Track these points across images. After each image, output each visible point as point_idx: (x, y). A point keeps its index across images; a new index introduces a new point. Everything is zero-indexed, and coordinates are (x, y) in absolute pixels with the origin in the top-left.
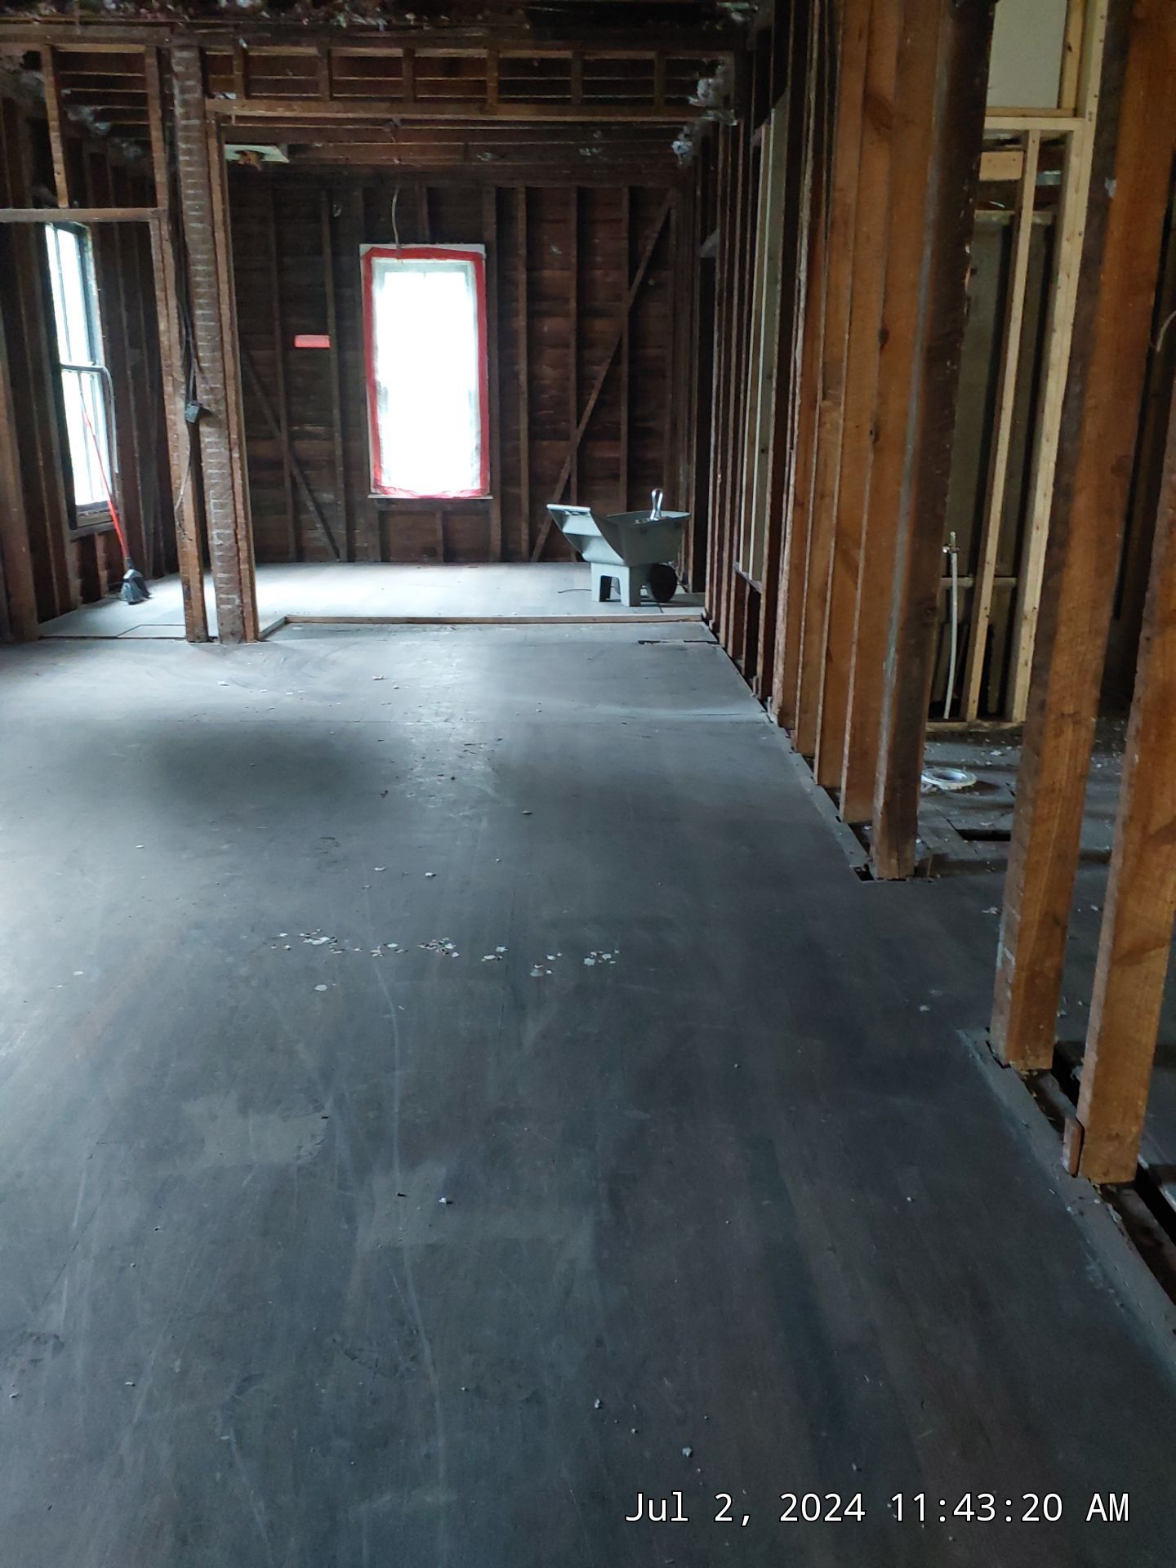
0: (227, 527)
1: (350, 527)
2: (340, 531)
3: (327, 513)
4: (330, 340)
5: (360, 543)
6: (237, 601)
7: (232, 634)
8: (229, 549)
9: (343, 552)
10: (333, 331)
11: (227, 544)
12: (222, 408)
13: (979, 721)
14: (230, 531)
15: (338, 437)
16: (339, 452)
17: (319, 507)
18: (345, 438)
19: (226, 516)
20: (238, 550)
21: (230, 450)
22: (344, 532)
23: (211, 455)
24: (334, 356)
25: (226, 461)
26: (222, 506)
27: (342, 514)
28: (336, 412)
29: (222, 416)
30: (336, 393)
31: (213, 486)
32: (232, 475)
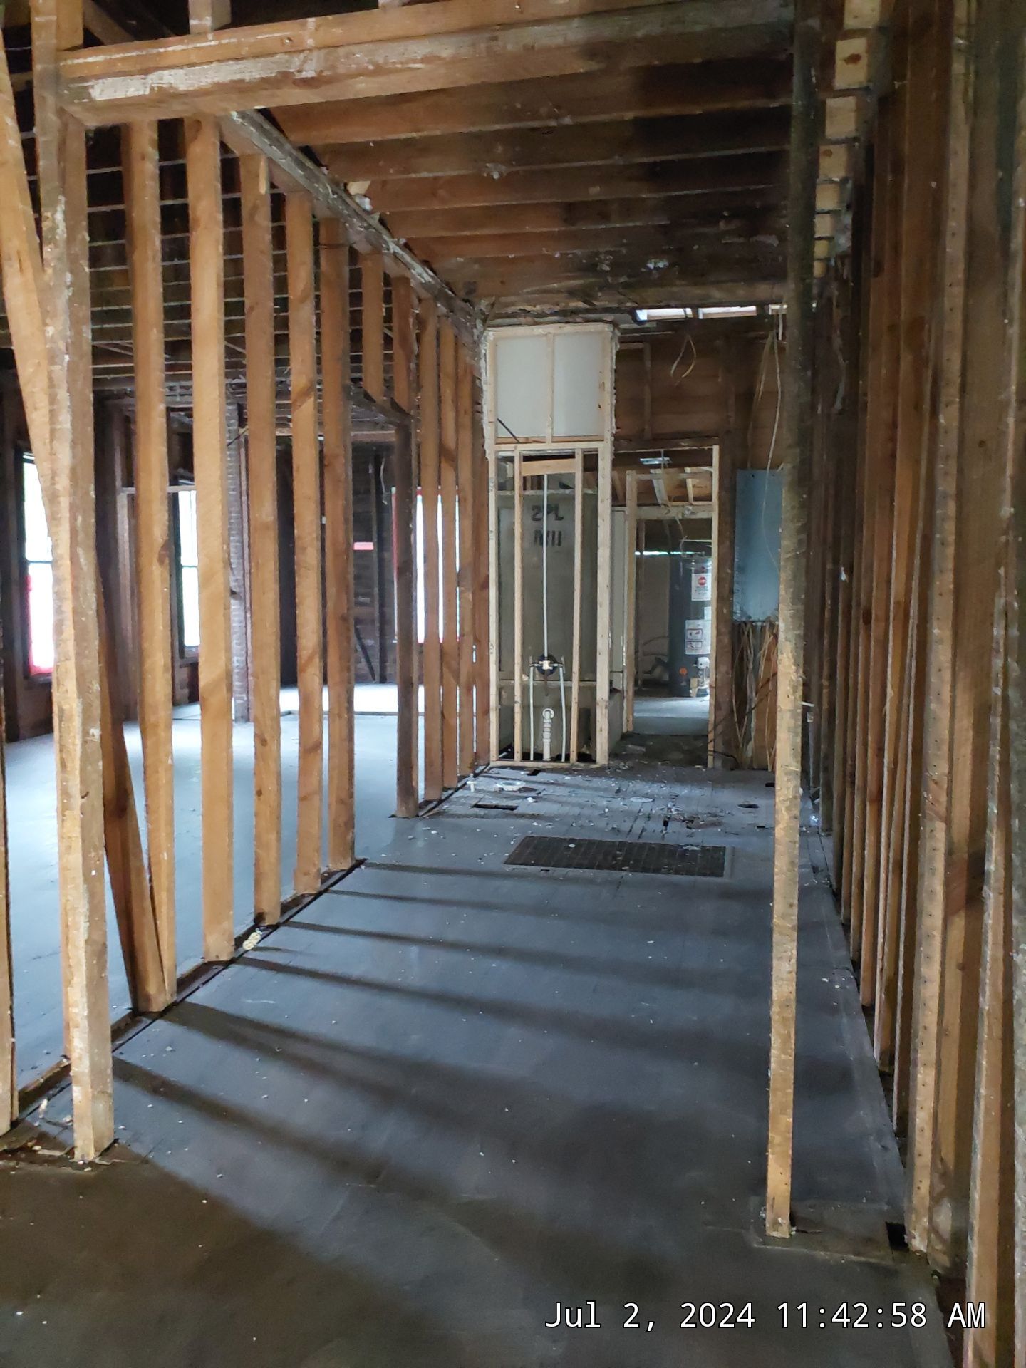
0: (241, 656)
1: (383, 661)
2: (376, 664)
3: (370, 652)
4: (374, 545)
5: (389, 671)
6: (246, 698)
7: (242, 717)
8: (242, 669)
9: (377, 677)
10: (376, 540)
11: (242, 665)
12: (243, 589)
13: (577, 763)
14: (244, 658)
15: (377, 605)
16: (377, 614)
17: (364, 648)
18: (382, 605)
19: (242, 650)
20: (247, 669)
21: (246, 612)
22: (378, 664)
23: (236, 615)
24: (375, 555)
25: (242, 618)
26: (239, 644)
27: (378, 654)
28: (376, 590)
29: (242, 595)
30: (376, 577)
31: (236, 633)
32: (246, 627)
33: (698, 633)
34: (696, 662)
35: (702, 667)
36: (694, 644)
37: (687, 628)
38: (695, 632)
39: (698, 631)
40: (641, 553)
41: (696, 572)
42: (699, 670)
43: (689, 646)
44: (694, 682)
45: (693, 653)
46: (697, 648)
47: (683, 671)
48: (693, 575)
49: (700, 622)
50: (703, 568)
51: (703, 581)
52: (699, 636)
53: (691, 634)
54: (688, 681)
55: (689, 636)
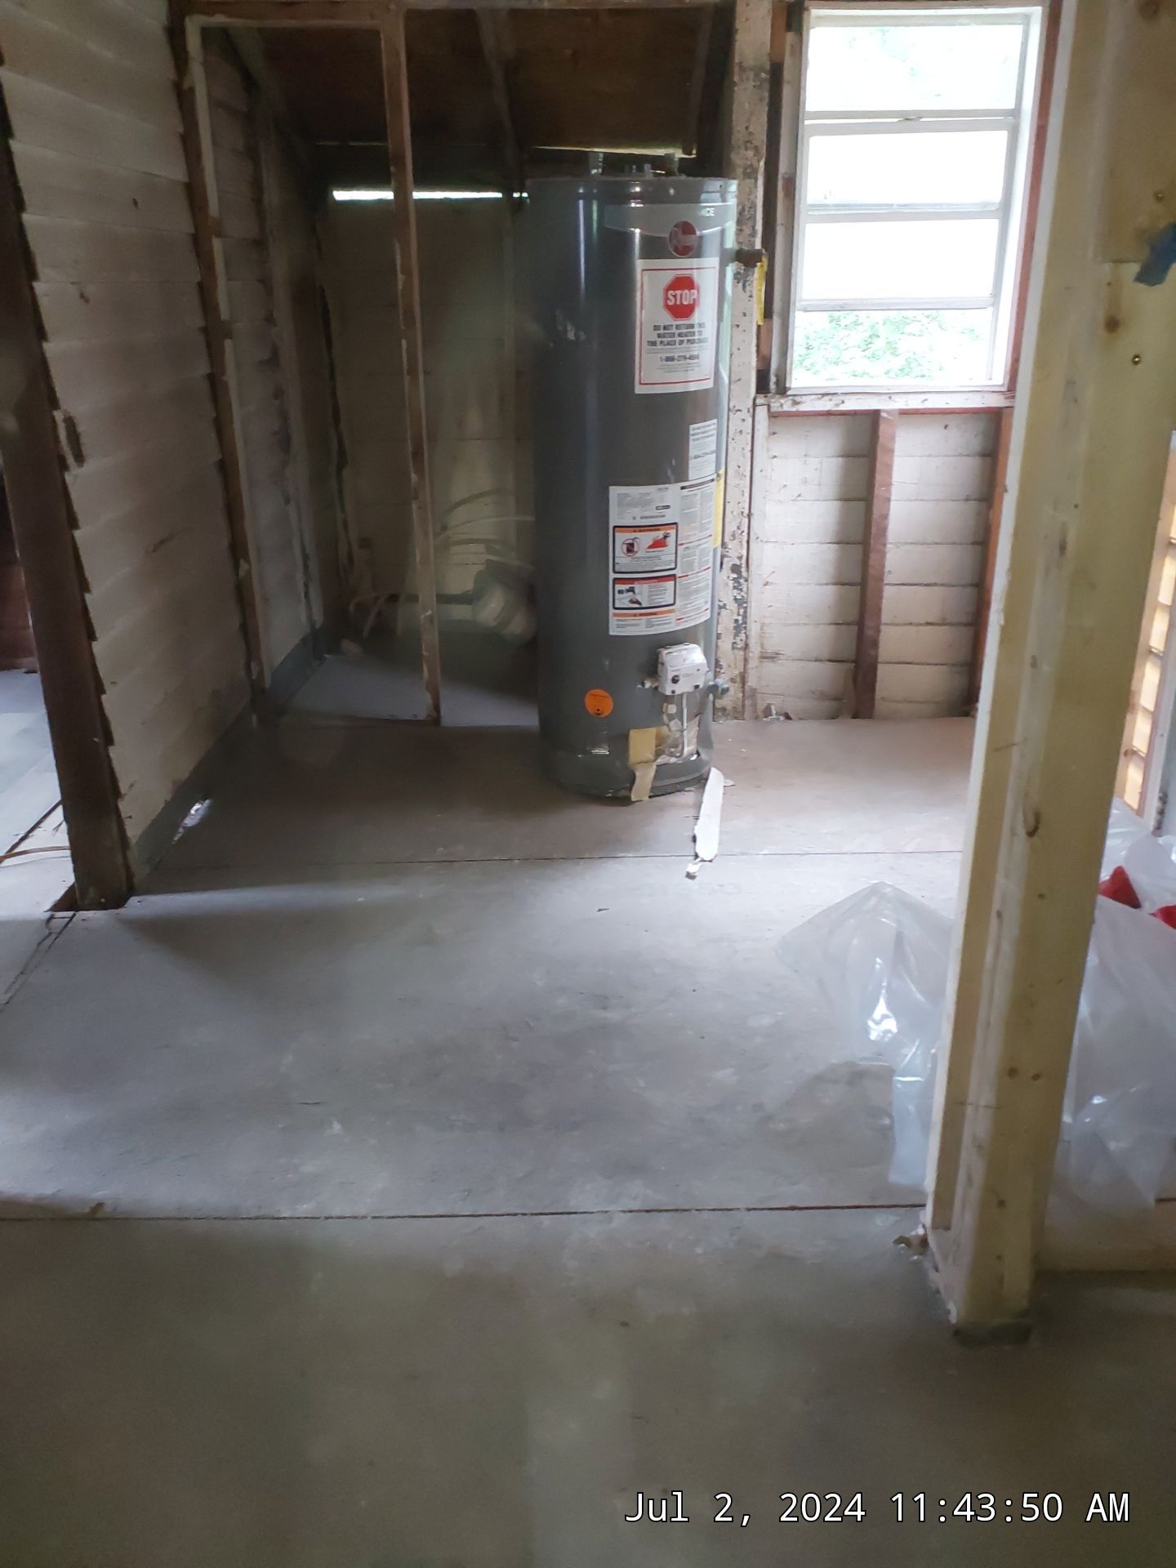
33: (659, 544)
34: (653, 668)
35: (682, 688)
36: (643, 592)
37: (614, 521)
38: (646, 538)
39: (662, 533)
40: (402, 194)
41: (654, 248)
42: (668, 699)
43: (623, 600)
44: (641, 744)
45: (638, 627)
46: (653, 610)
47: (598, 702)
48: (640, 264)
49: (671, 493)
50: (688, 229)
51: (686, 296)
52: (666, 555)
53: (630, 548)
54: (620, 742)
55: (623, 560)
